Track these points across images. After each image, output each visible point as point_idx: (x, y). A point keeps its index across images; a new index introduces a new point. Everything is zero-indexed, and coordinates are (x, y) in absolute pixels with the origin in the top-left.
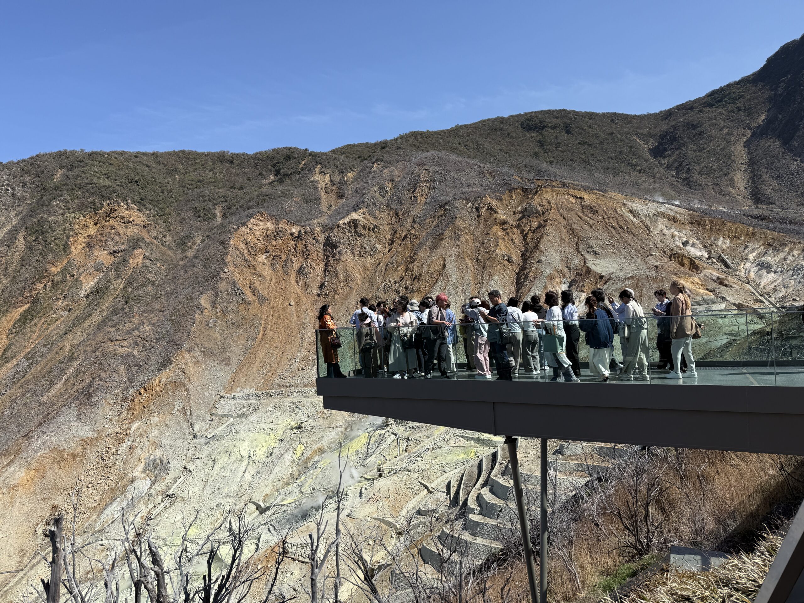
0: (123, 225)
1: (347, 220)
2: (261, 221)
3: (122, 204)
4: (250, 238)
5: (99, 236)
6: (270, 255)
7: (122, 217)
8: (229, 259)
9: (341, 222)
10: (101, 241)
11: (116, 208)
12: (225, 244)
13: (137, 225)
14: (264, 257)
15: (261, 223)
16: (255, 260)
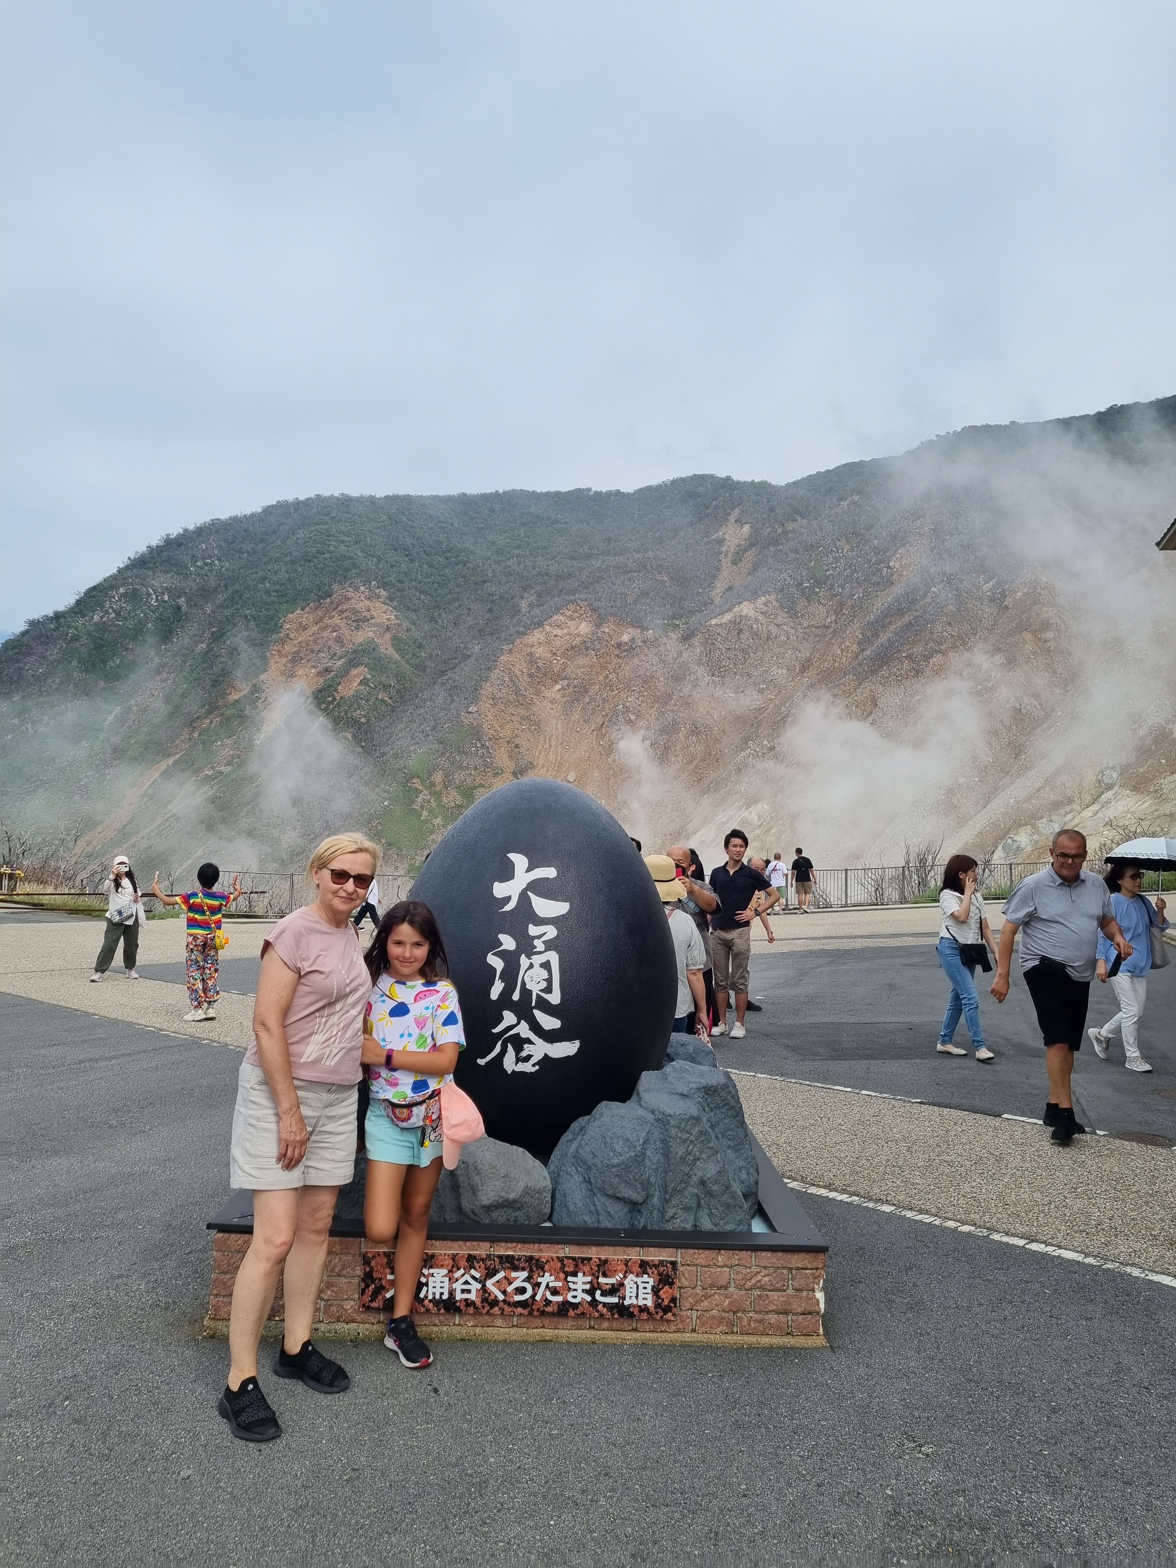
0: (355, 624)
1: (728, 617)
2: (571, 618)
3: (362, 588)
4: (539, 651)
5: (311, 643)
6: (569, 685)
7: (355, 611)
8: (488, 689)
9: (714, 622)
10: (312, 651)
11: (349, 595)
12: (489, 662)
13: (375, 625)
14: (558, 687)
15: (570, 623)
16: (537, 693)
